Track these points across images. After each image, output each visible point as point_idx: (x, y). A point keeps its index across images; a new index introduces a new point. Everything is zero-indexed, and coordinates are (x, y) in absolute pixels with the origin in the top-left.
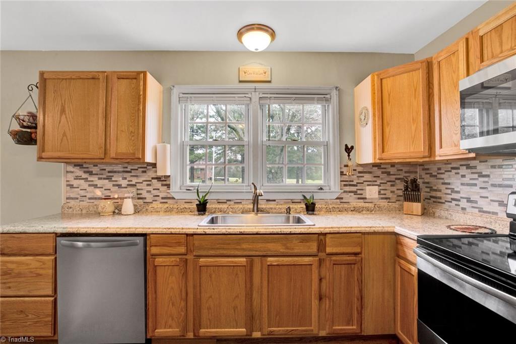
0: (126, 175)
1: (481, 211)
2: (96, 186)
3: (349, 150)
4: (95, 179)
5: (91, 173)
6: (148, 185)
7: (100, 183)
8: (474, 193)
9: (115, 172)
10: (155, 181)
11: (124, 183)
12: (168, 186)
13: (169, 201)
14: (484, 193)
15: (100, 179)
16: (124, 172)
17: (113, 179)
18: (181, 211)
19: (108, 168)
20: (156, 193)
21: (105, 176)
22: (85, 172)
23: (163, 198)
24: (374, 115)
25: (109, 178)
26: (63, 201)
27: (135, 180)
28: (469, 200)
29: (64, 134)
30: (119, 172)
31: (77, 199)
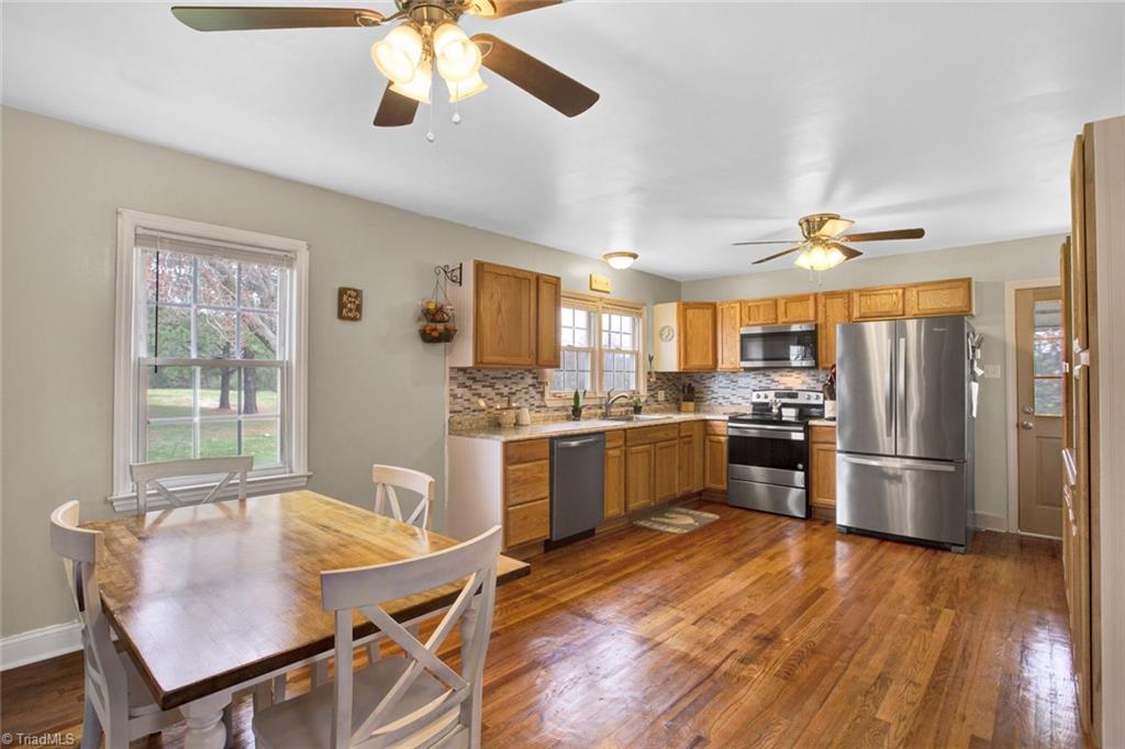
0: (508, 382)
1: (732, 404)
2: (479, 396)
3: (651, 359)
4: (477, 386)
5: (474, 380)
6: (526, 393)
7: (483, 391)
8: (727, 393)
9: (497, 378)
10: (531, 388)
11: (506, 391)
12: (542, 393)
13: (543, 410)
14: (733, 392)
15: (483, 386)
16: (506, 378)
17: (496, 386)
18: (555, 420)
19: (492, 374)
20: (531, 401)
21: (487, 384)
22: (469, 378)
23: (538, 407)
24: (679, 335)
25: (492, 386)
26: (448, 415)
27: (515, 388)
28: (724, 398)
29: (501, 337)
30: (501, 378)
31: (460, 412)
